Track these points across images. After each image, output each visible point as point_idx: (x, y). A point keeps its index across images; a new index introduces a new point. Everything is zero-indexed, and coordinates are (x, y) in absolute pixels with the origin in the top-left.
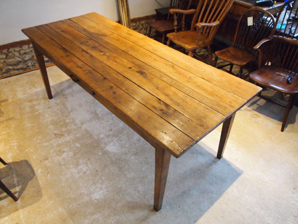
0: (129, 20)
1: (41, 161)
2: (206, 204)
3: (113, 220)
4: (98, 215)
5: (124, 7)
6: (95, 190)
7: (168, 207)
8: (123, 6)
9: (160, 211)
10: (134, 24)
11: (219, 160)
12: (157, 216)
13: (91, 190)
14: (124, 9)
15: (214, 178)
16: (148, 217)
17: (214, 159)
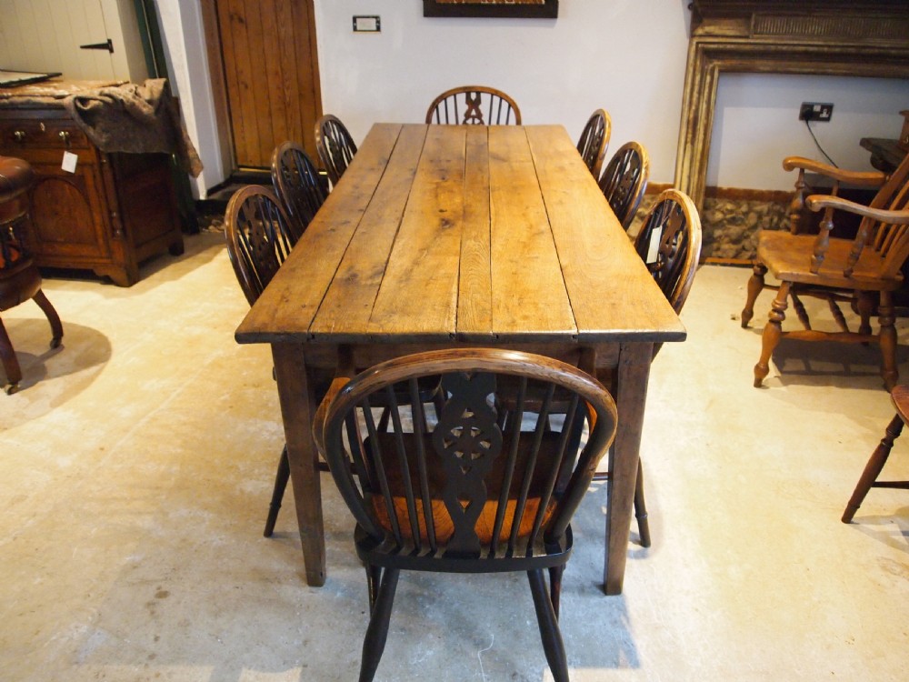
0: (701, 186)
1: (245, 385)
2: (429, 653)
3: (221, 539)
4: (211, 515)
5: (693, 143)
6: (260, 475)
7: (339, 594)
8: (689, 140)
9: (314, 589)
10: (729, 206)
11: (602, 594)
12: (300, 592)
13: (256, 471)
14: (693, 150)
15: (528, 623)
16: (279, 582)
17: (587, 584)
